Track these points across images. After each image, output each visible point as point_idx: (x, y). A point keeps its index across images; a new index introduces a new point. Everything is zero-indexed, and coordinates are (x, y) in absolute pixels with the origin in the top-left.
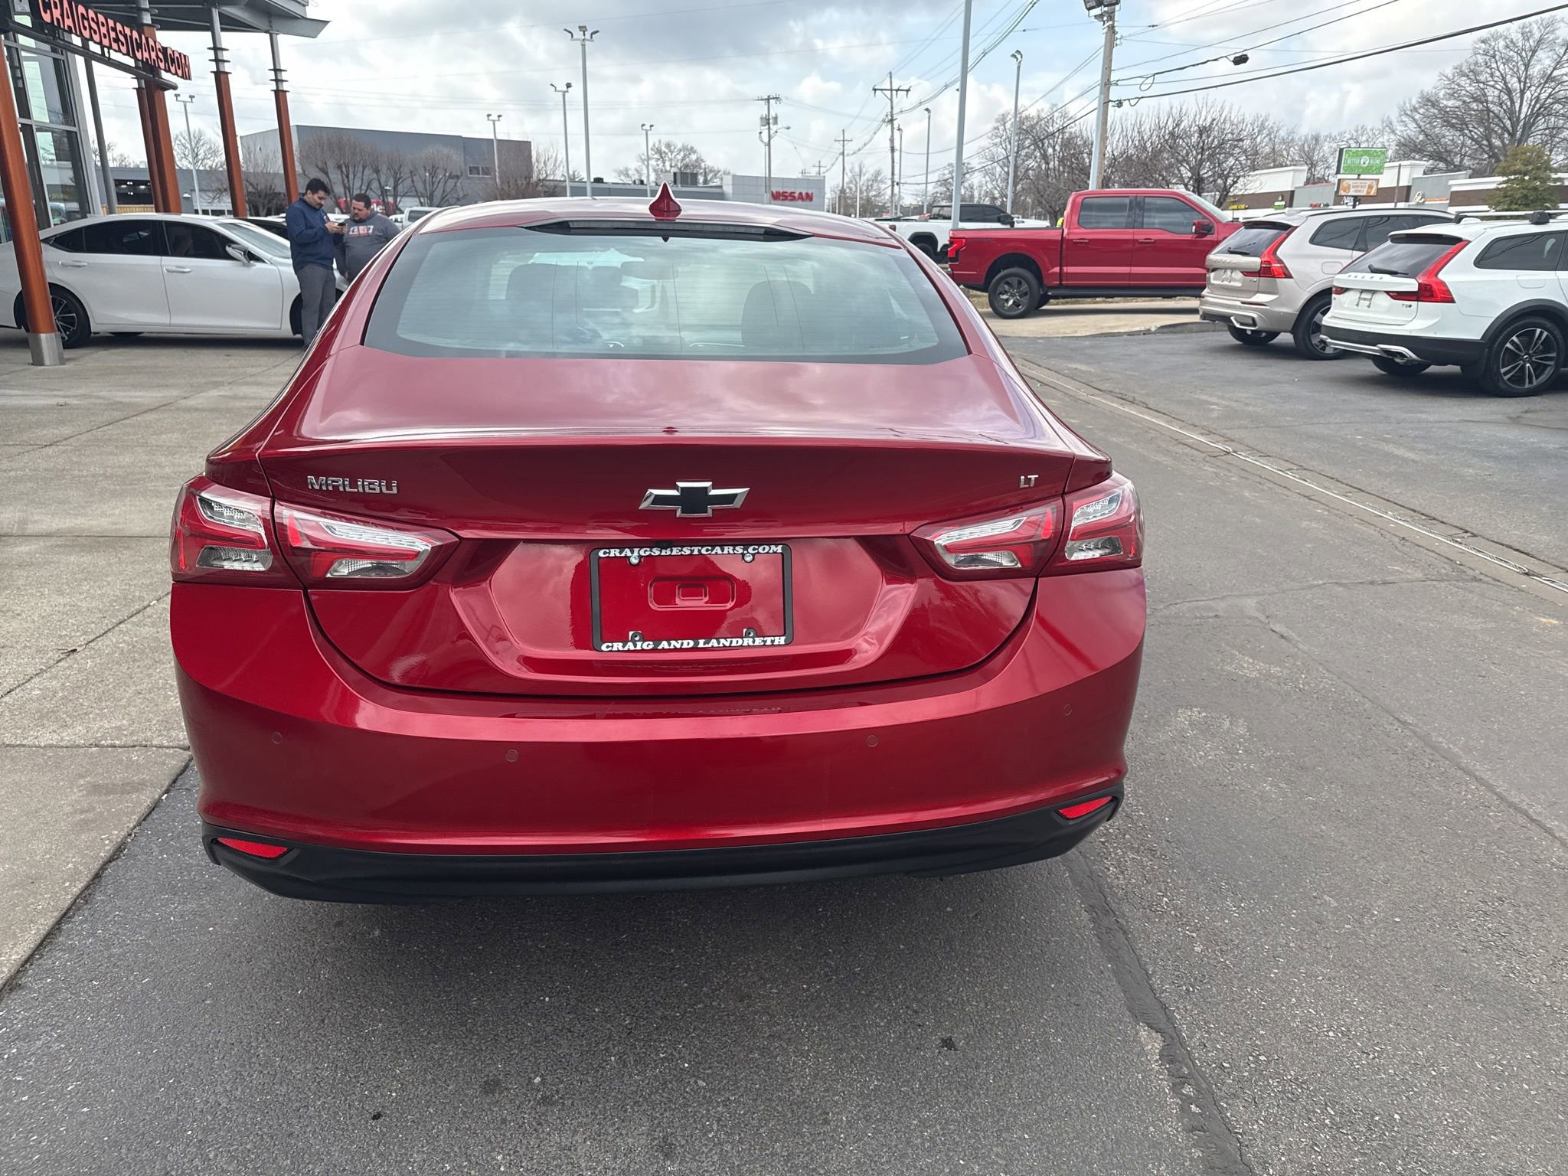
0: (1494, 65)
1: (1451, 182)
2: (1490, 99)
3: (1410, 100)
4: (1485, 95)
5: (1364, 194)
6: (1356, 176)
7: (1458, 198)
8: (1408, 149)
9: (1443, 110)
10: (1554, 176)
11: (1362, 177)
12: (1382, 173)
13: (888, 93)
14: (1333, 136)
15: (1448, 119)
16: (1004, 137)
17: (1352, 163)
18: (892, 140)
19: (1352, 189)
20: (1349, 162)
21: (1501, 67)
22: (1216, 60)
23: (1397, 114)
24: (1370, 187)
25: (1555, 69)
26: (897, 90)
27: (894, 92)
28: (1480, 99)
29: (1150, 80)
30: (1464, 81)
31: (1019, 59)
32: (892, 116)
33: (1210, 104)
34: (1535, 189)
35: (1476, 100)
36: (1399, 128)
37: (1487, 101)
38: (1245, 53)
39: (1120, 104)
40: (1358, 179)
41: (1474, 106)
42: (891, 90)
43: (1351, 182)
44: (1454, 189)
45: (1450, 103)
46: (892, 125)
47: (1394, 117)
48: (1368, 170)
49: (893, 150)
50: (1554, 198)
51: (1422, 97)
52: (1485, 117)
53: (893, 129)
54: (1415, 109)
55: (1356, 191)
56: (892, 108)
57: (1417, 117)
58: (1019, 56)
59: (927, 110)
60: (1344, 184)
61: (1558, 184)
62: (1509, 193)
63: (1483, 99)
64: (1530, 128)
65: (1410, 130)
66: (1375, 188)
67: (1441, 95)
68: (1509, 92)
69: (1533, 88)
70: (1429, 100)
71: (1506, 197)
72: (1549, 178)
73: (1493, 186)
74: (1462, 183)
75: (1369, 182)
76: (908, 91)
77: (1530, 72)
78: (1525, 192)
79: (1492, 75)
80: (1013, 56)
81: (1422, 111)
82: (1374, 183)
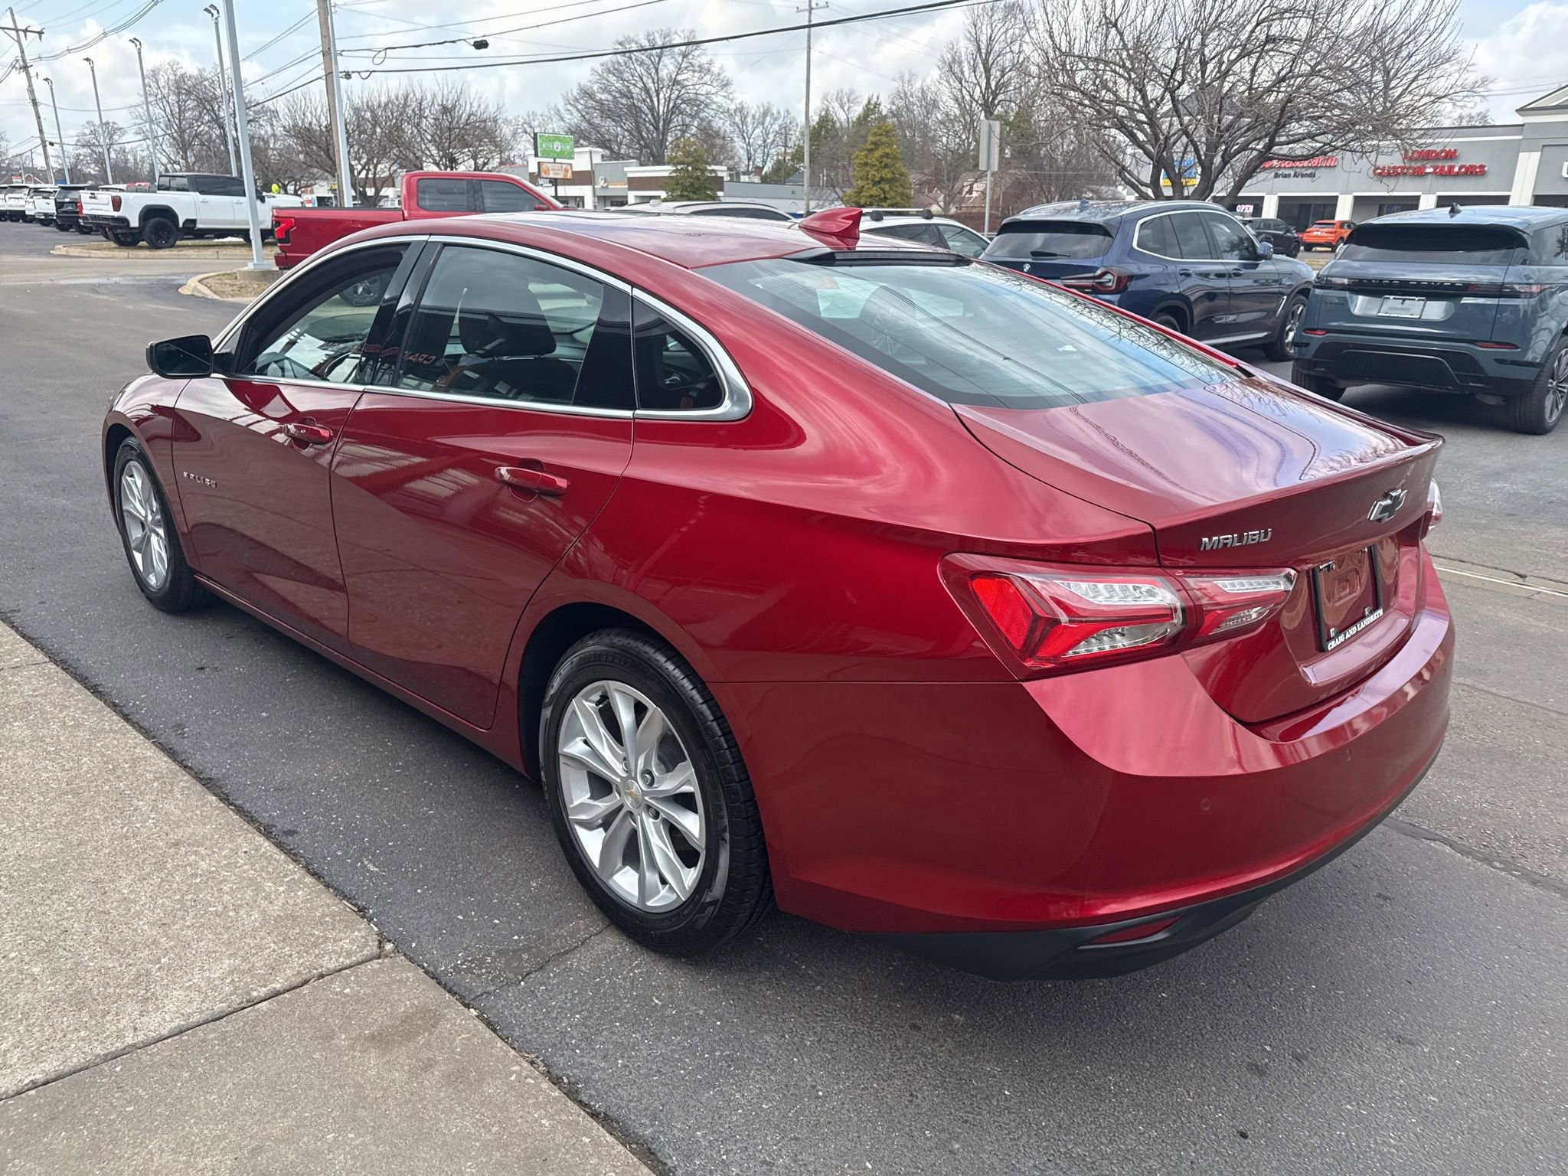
0: (632, 66)
1: (626, 169)
2: (635, 96)
3: (572, 91)
4: (630, 92)
5: (561, 177)
6: (552, 160)
7: (635, 183)
8: (580, 136)
9: (600, 102)
10: (709, 168)
11: (558, 160)
12: (573, 158)
13: (13, 33)
14: (509, 119)
15: (605, 111)
16: (159, 96)
17: (547, 147)
18: (31, 91)
19: (551, 172)
20: (544, 146)
21: (638, 68)
22: (454, 42)
23: (563, 104)
24: (566, 171)
25: (678, 74)
26: (26, 31)
27: (22, 34)
28: (628, 95)
29: (382, 54)
30: (612, 78)
31: (216, 15)
32: (24, 61)
33: (450, 86)
34: (698, 178)
35: (623, 95)
36: (567, 116)
37: (632, 98)
38: (484, 38)
39: (348, 76)
40: (555, 162)
41: (624, 101)
42: (17, 30)
43: (549, 165)
44: (630, 175)
45: (604, 97)
46: (28, 73)
47: (561, 105)
48: (561, 155)
49: (35, 103)
50: (712, 187)
51: (581, 89)
52: (634, 111)
53: (29, 79)
54: (577, 100)
55: (555, 174)
56: (22, 52)
57: (580, 107)
58: (215, 12)
59: (87, 59)
60: (543, 167)
61: (714, 175)
62: (680, 182)
63: (629, 96)
64: (669, 124)
65: (574, 118)
66: (570, 172)
67: (595, 87)
68: (647, 91)
69: (664, 89)
70: (586, 93)
71: (677, 184)
72: (706, 169)
73: (666, 174)
74: (635, 170)
75: (564, 166)
76: (40, 33)
77: (660, 73)
78: (691, 180)
79: (633, 76)
80: (206, 10)
81: (582, 102)
82: (569, 168)
